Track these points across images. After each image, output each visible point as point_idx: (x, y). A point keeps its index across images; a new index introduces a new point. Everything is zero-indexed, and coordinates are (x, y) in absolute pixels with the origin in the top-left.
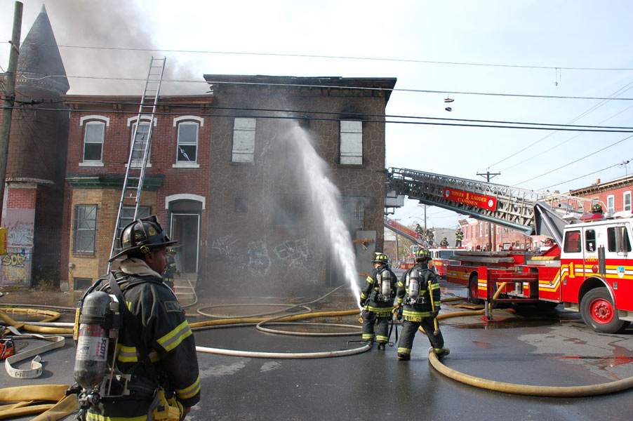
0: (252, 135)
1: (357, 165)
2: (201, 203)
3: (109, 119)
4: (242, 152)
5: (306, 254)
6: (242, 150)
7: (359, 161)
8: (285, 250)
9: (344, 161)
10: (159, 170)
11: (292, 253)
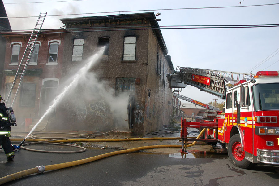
0: (82, 47)
1: (132, 61)
2: (58, 82)
3: (22, 43)
4: (76, 56)
5: (104, 108)
6: (77, 55)
7: (133, 59)
8: (94, 106)
9: (126, 59)
10: (41, 66)
11: (97, 108)
